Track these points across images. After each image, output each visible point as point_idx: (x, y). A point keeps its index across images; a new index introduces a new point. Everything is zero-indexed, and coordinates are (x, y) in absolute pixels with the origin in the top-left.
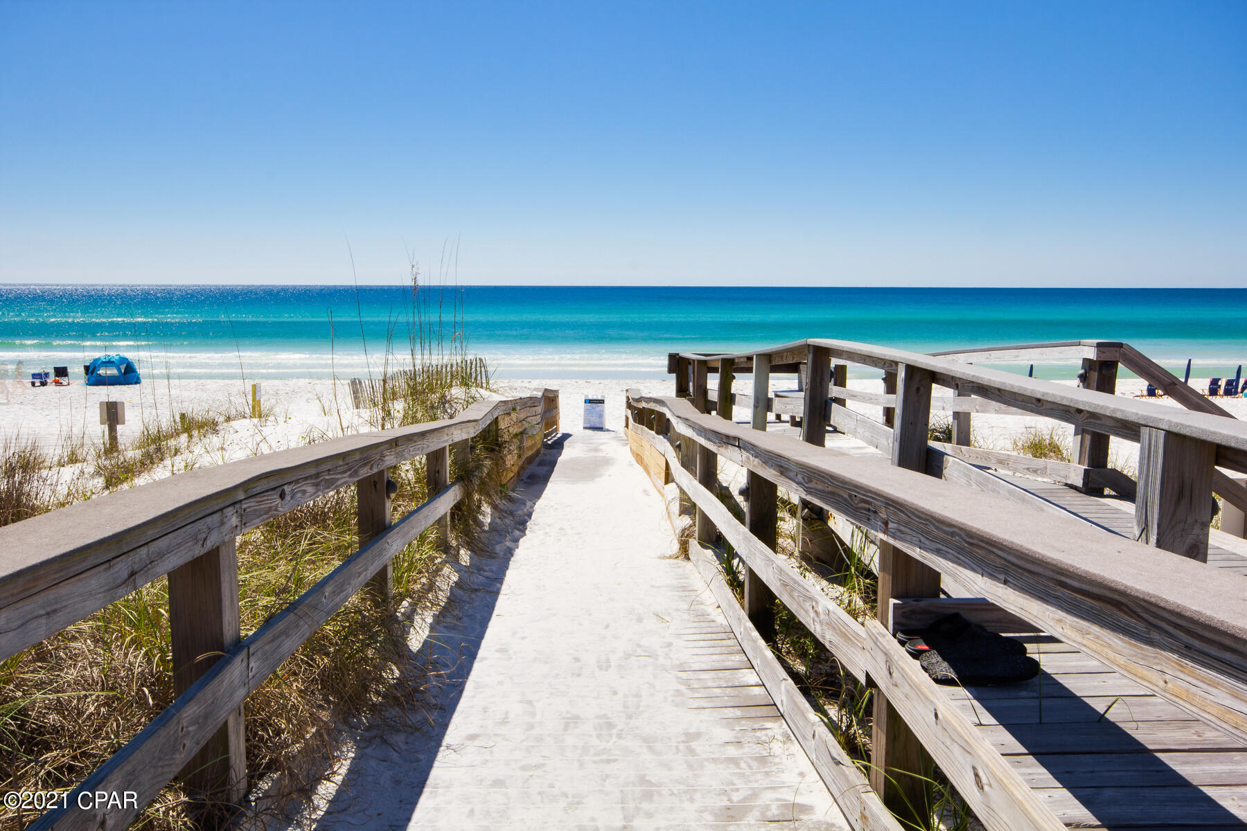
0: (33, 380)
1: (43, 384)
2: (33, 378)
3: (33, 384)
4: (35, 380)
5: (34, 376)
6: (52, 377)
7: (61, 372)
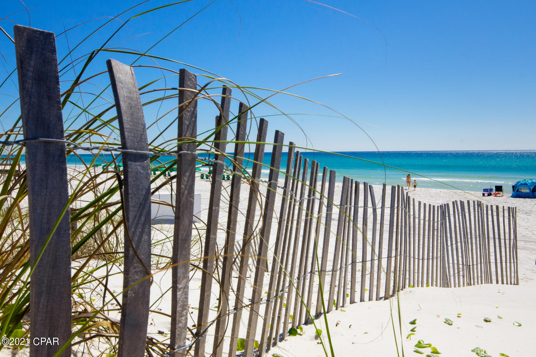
0: (484, 192)
1: (490, 195)
2: (484, 191)
3: (484, 195)
4: (485, 193)
5: (485, 190)
6: (494, 192)
7: (499, 189)
